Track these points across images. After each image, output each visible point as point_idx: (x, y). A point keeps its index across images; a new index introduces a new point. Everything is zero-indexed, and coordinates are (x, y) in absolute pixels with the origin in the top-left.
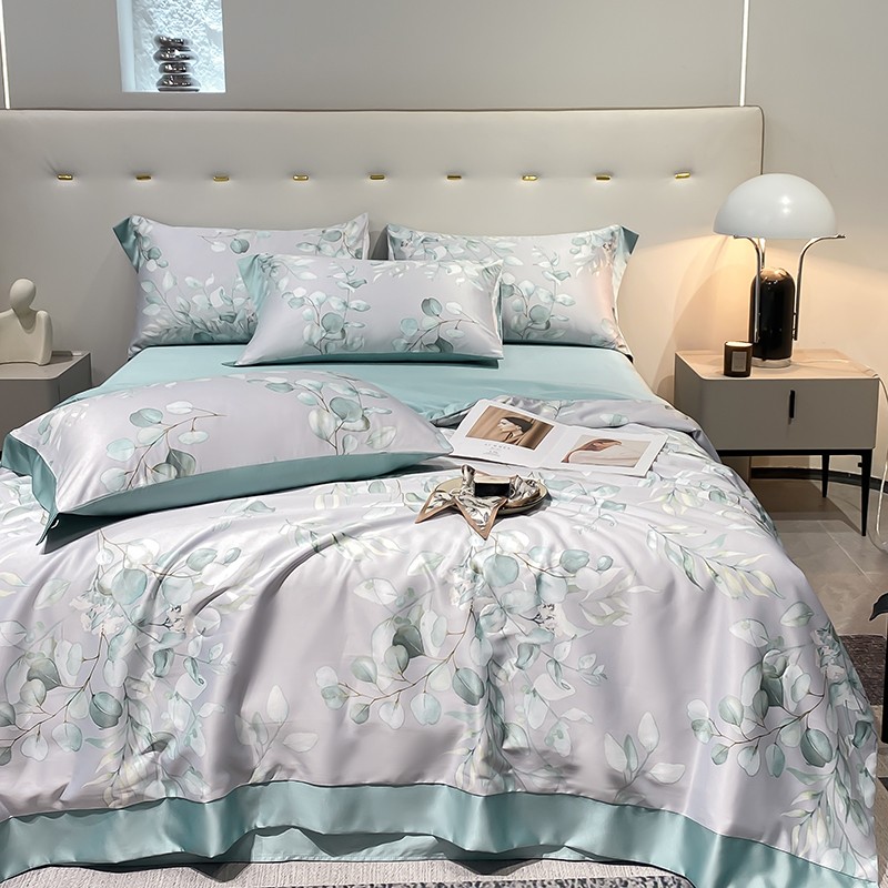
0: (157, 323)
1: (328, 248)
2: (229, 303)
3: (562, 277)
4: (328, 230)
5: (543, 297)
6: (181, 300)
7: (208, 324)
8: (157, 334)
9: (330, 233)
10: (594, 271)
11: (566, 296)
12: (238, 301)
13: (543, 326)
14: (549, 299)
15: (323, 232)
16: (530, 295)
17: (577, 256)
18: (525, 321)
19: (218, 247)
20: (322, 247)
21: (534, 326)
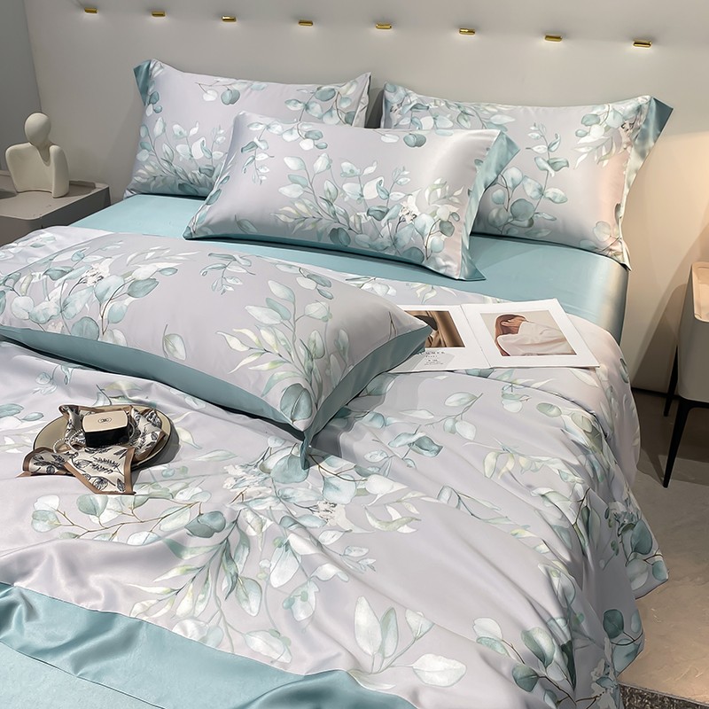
0: (146, 170)
1: (316, 109)
2: (208, 156)
3: (558, 166)
4: (324, 88)
5: (530, 190)
6: (166, 148)
7: (189, 175)
8: (146, 180)
9: (324, 91)
10: (601, 160)
11: (557, 191)
12: (217, 154)
13: (526, 223)
14: (536, 193)
15: (318, 89)
16: (515, 187)
17: (583, 140)
18: (504, 216)
19: (210, 97)
20: (311, 106)
21: (515, 222)
